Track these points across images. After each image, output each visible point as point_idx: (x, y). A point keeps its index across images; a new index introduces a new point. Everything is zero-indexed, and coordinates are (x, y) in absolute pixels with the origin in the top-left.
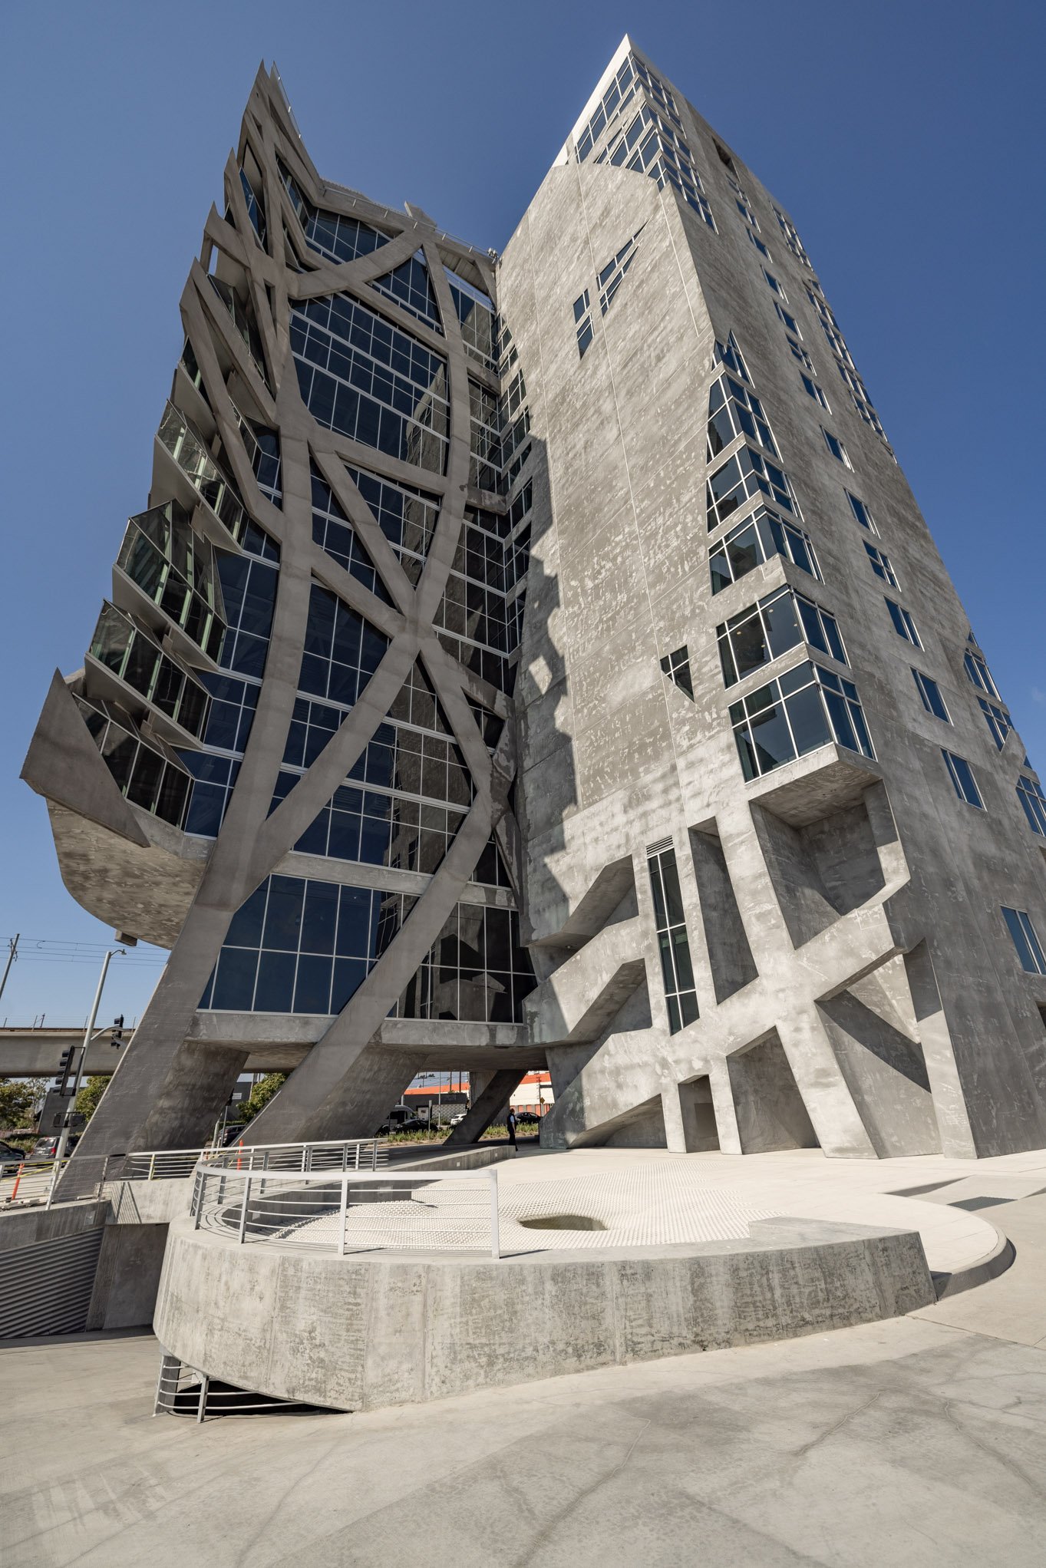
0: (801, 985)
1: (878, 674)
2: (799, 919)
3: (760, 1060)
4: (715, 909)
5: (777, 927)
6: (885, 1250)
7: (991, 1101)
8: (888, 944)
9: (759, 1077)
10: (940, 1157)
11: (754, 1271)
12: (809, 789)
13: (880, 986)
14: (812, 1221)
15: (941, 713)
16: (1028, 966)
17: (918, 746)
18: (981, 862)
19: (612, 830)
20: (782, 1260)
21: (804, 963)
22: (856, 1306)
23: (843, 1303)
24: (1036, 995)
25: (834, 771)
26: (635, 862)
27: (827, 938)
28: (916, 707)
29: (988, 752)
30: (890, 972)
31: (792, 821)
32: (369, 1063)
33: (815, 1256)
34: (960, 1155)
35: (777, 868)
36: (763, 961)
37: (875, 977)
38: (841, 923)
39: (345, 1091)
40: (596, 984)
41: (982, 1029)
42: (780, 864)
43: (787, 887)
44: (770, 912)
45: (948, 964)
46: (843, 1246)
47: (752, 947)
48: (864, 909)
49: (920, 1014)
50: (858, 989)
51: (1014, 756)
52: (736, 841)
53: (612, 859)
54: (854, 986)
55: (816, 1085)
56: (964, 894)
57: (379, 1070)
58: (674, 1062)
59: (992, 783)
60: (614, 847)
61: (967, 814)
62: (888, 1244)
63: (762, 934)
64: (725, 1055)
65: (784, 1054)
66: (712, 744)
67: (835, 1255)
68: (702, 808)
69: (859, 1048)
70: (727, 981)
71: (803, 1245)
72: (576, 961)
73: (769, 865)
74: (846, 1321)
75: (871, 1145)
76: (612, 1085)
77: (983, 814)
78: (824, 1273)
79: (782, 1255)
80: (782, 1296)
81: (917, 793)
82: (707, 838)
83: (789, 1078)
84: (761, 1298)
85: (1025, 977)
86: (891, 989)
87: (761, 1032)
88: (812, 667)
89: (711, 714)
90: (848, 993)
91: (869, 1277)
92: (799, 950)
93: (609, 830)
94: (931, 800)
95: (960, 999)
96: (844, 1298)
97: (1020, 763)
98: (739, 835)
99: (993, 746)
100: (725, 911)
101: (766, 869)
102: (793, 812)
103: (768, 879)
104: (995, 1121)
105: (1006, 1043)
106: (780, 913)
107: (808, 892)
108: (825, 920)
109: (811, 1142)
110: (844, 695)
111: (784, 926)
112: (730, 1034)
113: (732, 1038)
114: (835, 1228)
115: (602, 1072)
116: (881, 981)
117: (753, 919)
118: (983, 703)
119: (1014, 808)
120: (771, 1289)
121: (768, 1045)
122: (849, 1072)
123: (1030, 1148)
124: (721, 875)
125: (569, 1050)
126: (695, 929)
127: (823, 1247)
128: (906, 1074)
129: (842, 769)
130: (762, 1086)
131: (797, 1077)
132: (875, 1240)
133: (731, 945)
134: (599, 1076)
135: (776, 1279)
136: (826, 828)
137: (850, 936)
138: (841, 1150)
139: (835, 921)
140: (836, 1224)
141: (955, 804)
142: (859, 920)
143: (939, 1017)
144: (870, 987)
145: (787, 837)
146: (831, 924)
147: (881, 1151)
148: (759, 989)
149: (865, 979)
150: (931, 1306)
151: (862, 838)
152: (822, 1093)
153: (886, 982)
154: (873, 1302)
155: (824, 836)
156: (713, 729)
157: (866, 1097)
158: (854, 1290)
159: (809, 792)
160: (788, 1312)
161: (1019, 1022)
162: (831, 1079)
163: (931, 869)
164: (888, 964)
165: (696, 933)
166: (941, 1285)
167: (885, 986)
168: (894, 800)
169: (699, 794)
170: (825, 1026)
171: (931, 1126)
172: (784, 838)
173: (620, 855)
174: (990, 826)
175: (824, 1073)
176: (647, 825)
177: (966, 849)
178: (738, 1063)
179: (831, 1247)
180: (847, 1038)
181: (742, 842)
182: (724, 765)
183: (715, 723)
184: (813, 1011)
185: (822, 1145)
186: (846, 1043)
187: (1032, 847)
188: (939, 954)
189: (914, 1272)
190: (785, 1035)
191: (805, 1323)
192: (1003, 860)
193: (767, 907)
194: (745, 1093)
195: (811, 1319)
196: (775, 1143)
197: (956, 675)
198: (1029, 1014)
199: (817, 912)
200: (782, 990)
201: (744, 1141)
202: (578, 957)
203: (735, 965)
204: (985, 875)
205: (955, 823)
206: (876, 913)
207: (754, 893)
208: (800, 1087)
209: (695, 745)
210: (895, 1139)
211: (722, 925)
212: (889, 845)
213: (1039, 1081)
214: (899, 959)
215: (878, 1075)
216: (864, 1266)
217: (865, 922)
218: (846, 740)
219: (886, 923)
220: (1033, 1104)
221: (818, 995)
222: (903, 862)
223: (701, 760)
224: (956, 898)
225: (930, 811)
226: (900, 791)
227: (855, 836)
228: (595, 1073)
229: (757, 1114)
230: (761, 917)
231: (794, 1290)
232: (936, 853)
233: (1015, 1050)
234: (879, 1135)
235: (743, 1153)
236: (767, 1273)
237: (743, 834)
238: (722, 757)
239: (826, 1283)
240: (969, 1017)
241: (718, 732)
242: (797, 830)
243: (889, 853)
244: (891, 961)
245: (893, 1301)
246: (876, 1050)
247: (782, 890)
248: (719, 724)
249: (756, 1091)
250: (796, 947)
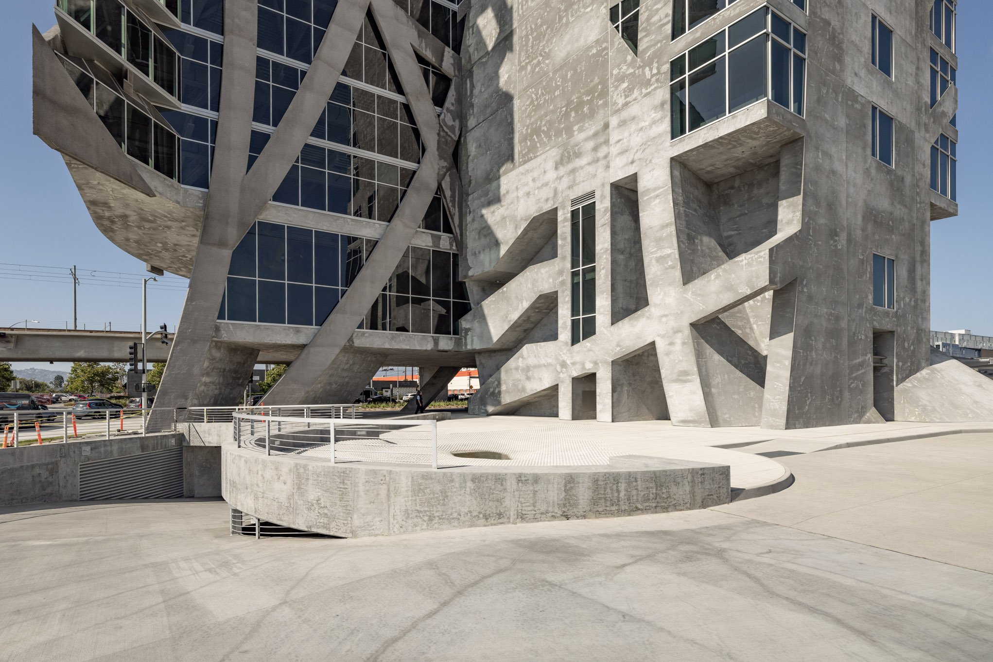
0: (682, 312)
1: (835, 22)
2: (692, 261)
3: (637, 364)
4: (622, 253)
5: (672, 267)
6: (703, 474)
7: (809, 395)
8: (764, 281)
9: (634, 375)
10: (758, 428)
11: (609, 482)
12: (730, 146)
13: (747, 315)
14: (654, 458)
15: (885, 68)
16: (878, 301)
17: (850, 103)
18: (872, 216)
19: (543, 185)
20: (630, 477)
21: (689, 296)
22: (673, 503)
23: (665, 500)
24: (875, 323)
25: (760, 128)
26: (560, 213)
27: (713, 277)
28: (863, 60)
29: (918, 110)
30: (758, 304)
31: (707, 177)
32: (346, 359)
33: (653, 476)
34: (772, 427)
35: (684, 218)
36: (654, 294)
37: (744, 308)
38: (728, 265)
39: (330, 376)
40: (517, 309)
41: (821, 347)
42: (686, 215)
43: (688, 235)
44: (669, 256)
45: (810, 298)
46: (674, 471)
47: (648, 283)
48: (751, 254)
49: (774, 334)
50: (727, 316)
51: (944, 114)
52: (652, 195)
53: (540, 211)
54: (726, 313)
55: (677, 381)
56: (844, 242)
57: (354, 363)
58: (571, 363)
59: (910, 141)
60: (543, 200)
61: (873, 171)
62: (706, 471)
63: (659, 273)
64: (612, 360)
65: (657, 361)
66: (647, 101)
67: (667, 476)
68: (626, 165)
69: (717, 357)
70: (622, 308)
71: (646, 470)
72: (503, 292)
73: (677, 216)
74: (665, 509)
75: (708, 419)
76: (523, 378)
77: (890, 172)
78: (656, 485)
79: (629, 474)
80: (625, 495)
81: (833, 150)
82: (626, 192)
83: (657, 376)
84: (611, 496)
85: (872, 309)
86: (755, 316)
87: (642, 345)
88: (767, 14)
89: (651, 70)
90: (719, 319)
91: (687, 488)
92: (687, 286)
93: (540, 185)
94: (844, 157)
95: (811, 324)
96: (667, 498)
97: (946, 121)
98: (655, 189)
99: (926, 103)
100: (631, 255)
101: (673, 220)
102: (709, 169)
103: (673, 229)
104: (807, 407)
105: (836, 357)
106: (677, 256)
107: (706, 239)
108: (714, 263)
109: (664, 416)
110: (791, 46)
111: (679, 267)
112: (618, 345)
113: (618, 349)
114: (670, 462)
115: (517, 369)
116: (748, 310)
117: (654, 261)
118: (934, 54)
119: (921, 166)
120: (618, 491)
121: (646, 354)
122: (704, 373)
123: (827, 424)
124: (633, 225)
125: (493, 354)
126: (603, 269)
127: (660, 471)
128: (748, 376)
129: (767, 126)
130: (635, 381)
131: (663, 375)
132: (697, 469)
133: (631, 282)
134: (514, 371)
135: (623, 486)
136: (737, 184)
137: (733, 276)
138: (685, 422)
139: (723, 263)
140: (672, 460)
141: (865, 161)
142: (744, 262)
143: (788, 339)
144: (738, 315)
145: (698, 192)
146: (719, 265)
147: (714, 422)
148: (647, 314)
149: (736, 309)
150: (726, 505)
151: (767, 193)
152: (680, 386)
153: (752, 311)
154: (686, 501)
155: (732, 191)
156: (651, 85)
157: (713, 390)
158: (675, 495)
159: (731, 148)
160: (627, 504)
161: (852, 342)
162: (689, 378)
163: (822, 221)
164: (759, 298)
165: (603, 272)
166: (736, 494)
167: (750, 314)
168: (809, 157)
169: (627, 151)
170: (693, 342)
171: (757, 410)
172: (696, 193)
173: (548, 207)
174: (891, 184)
175: (685, 373)
176: (574, 180)
177: (860, 203)
178: (620, 365)
179: (665, 471)
180: (709, 350)
181: (657, 196)
182: (654, 122)
183: (654, 79)
184: (687, 331)
185: (671, 418)
186: (708, 354)
187: (924, 202)
188: (805, 290)
189: (719, 487)
190: (661, 347)
191: (637, 509)
192: (891, 214)
193: (668, 251)
194: (622, 385)
195: (642, 507)
196: (637, 416)
197: (917, 24)
198: (863, 337)
199: (710, 256)
200: (666, 316)
201: (614, 414)
202: (505, 289)
203: (631, 297)
204: (870, 228)
205: (859, 178)
206: (761, 257)
207: (659, 240)
208: (664, 382)
209: (630, 102)
210: (727, 416)
211: (626, 266)
212: (791, 199)
213: (852, 383)
214: (769, 294)
215: (726, 376)
216: (685, 482)
217: (749, 264)
218: (780, 97)
219: (768, 265)
220: (841, 397)
221: (694, 319)
222: (799, 214)
223: (634, 118)
224: (836, 246)
225: (839, 167)
226: (817, 149)
227: (762, 191)
228: (511, 369)
229: (628, 398)
230: (660, 260)
231: (634, 492)
232: (832, 207)
233: (842, 362)
234: (716, 413)
235: (613, 421)
236: (618, 483)
237: (659, 188)
238: (654, 115)
239: (656, 490)
240: (813, 338)
241: (655, 89)
242: (709, 186)
243: (788, 207)
244: (762, 296)
245: (700, 501)
246: (730, 359)
247: (684, 237)
248: (657, 81)
249: (630, 384)
250: (685, 284)
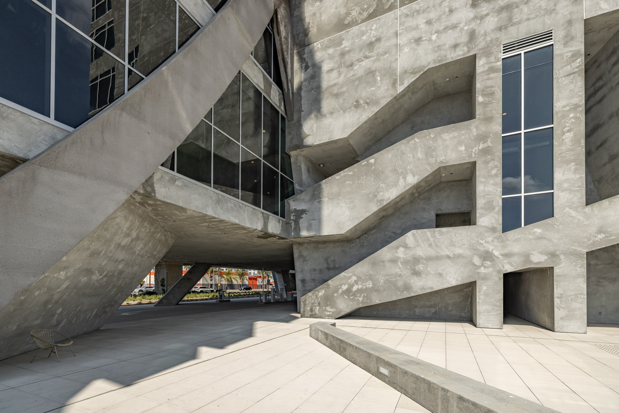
19: (446, 28)
26: (480, 62)
40: (396, 184)
53: (440, 61)
58: (502, 255)
60: (447, 46)
64: (588, 250)
72: (368, 164)
76: (406, 272)
93: (442, 28)
112: (600, 232)
113: (600, 236)
115: (394, 261)
126: (569, 131)
134: (388, 265)
165: (568, 136)
173: (456, 55)
176: (510, 19)
228: (383, 262)
